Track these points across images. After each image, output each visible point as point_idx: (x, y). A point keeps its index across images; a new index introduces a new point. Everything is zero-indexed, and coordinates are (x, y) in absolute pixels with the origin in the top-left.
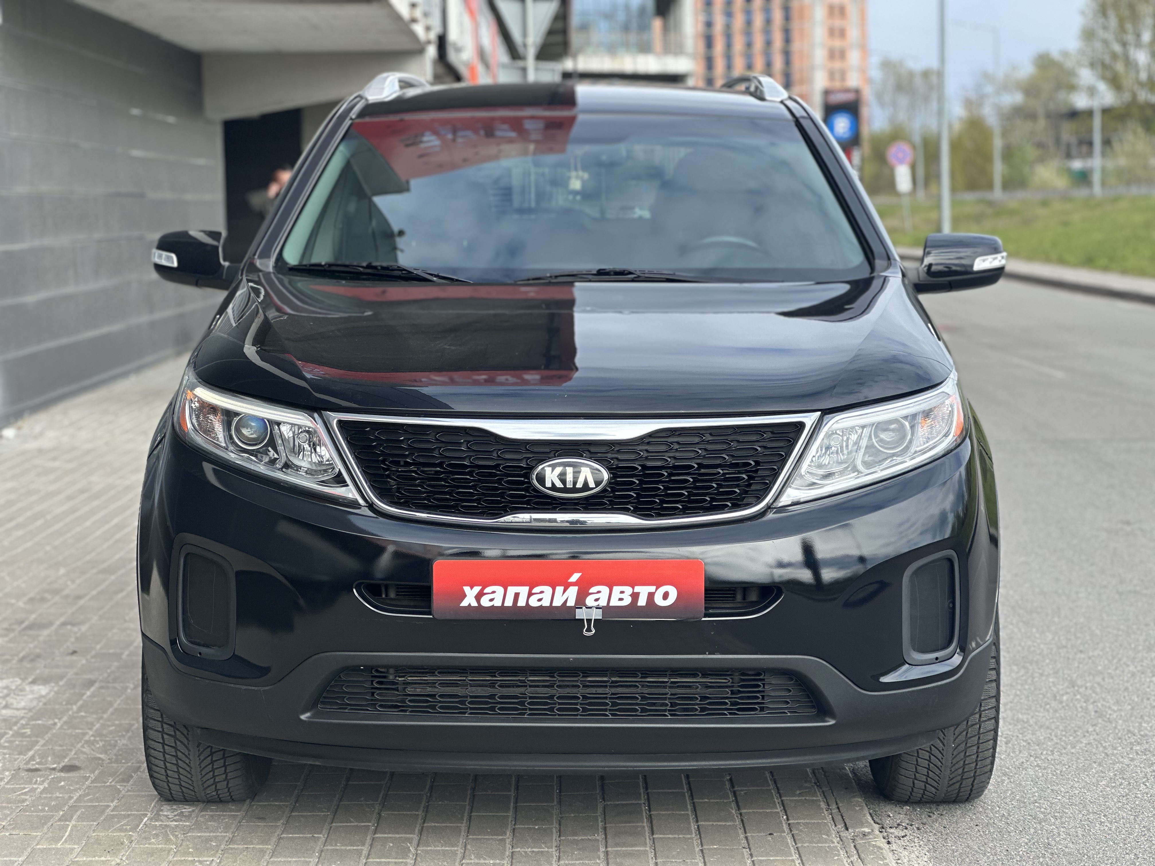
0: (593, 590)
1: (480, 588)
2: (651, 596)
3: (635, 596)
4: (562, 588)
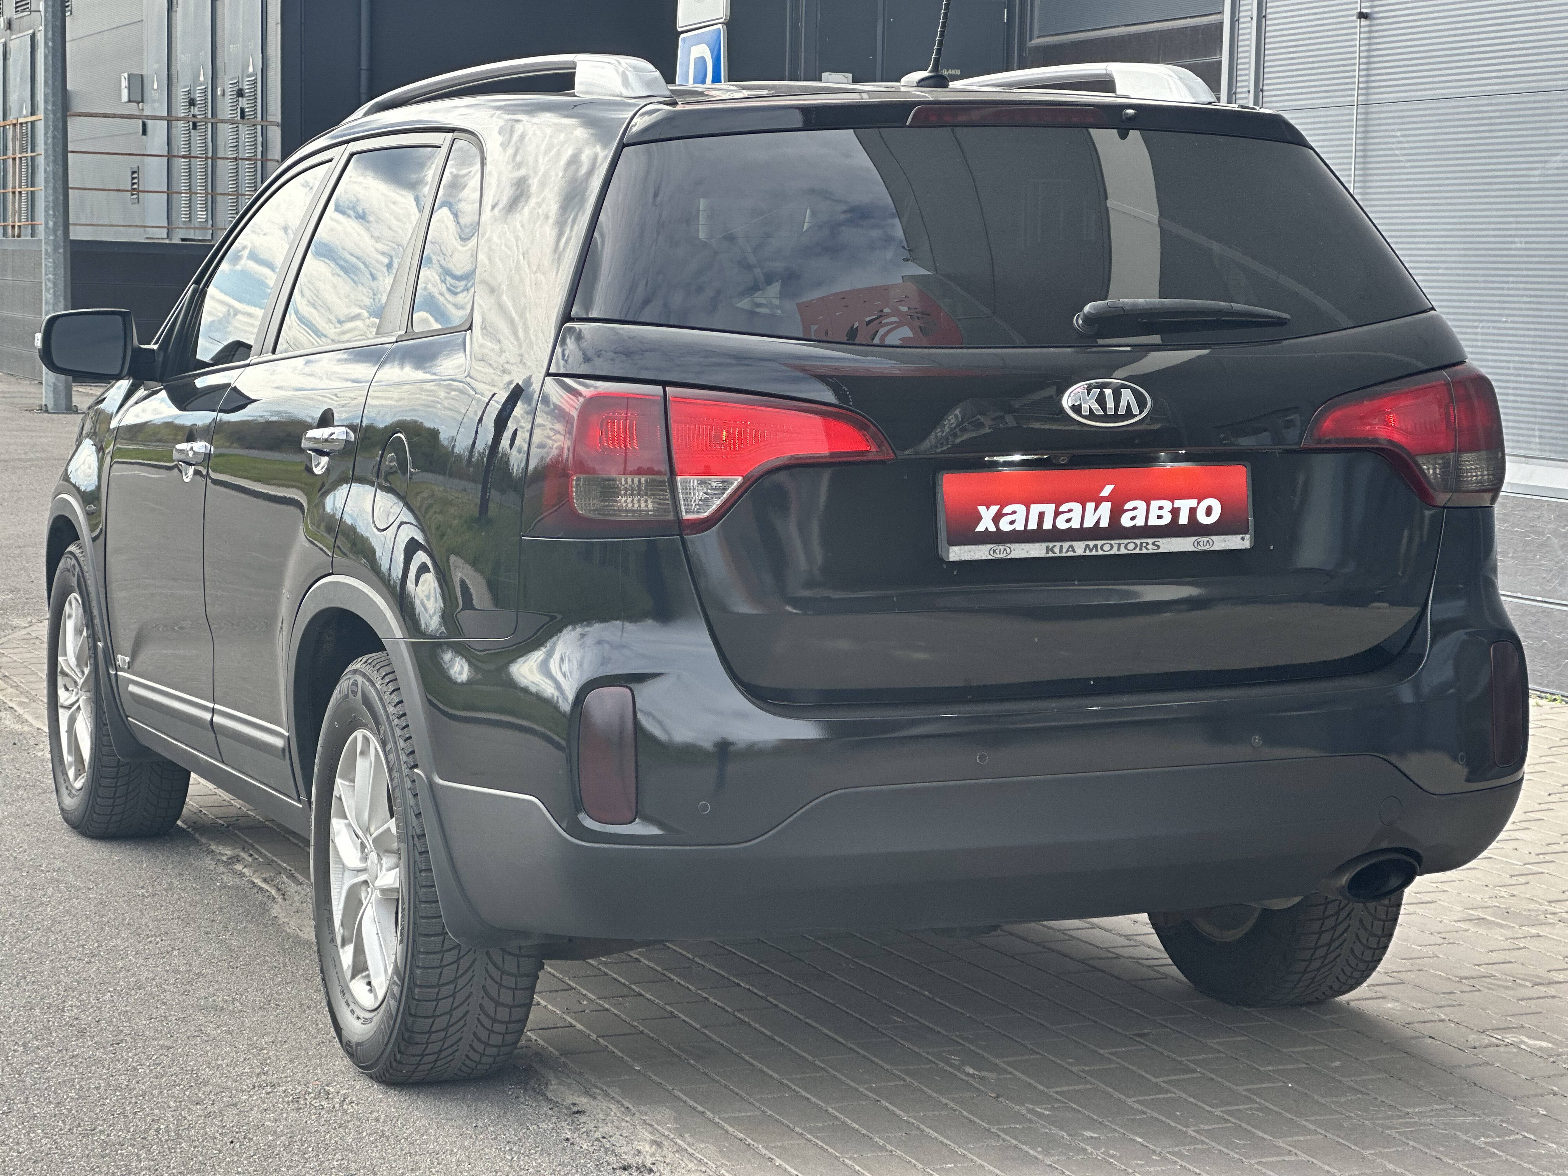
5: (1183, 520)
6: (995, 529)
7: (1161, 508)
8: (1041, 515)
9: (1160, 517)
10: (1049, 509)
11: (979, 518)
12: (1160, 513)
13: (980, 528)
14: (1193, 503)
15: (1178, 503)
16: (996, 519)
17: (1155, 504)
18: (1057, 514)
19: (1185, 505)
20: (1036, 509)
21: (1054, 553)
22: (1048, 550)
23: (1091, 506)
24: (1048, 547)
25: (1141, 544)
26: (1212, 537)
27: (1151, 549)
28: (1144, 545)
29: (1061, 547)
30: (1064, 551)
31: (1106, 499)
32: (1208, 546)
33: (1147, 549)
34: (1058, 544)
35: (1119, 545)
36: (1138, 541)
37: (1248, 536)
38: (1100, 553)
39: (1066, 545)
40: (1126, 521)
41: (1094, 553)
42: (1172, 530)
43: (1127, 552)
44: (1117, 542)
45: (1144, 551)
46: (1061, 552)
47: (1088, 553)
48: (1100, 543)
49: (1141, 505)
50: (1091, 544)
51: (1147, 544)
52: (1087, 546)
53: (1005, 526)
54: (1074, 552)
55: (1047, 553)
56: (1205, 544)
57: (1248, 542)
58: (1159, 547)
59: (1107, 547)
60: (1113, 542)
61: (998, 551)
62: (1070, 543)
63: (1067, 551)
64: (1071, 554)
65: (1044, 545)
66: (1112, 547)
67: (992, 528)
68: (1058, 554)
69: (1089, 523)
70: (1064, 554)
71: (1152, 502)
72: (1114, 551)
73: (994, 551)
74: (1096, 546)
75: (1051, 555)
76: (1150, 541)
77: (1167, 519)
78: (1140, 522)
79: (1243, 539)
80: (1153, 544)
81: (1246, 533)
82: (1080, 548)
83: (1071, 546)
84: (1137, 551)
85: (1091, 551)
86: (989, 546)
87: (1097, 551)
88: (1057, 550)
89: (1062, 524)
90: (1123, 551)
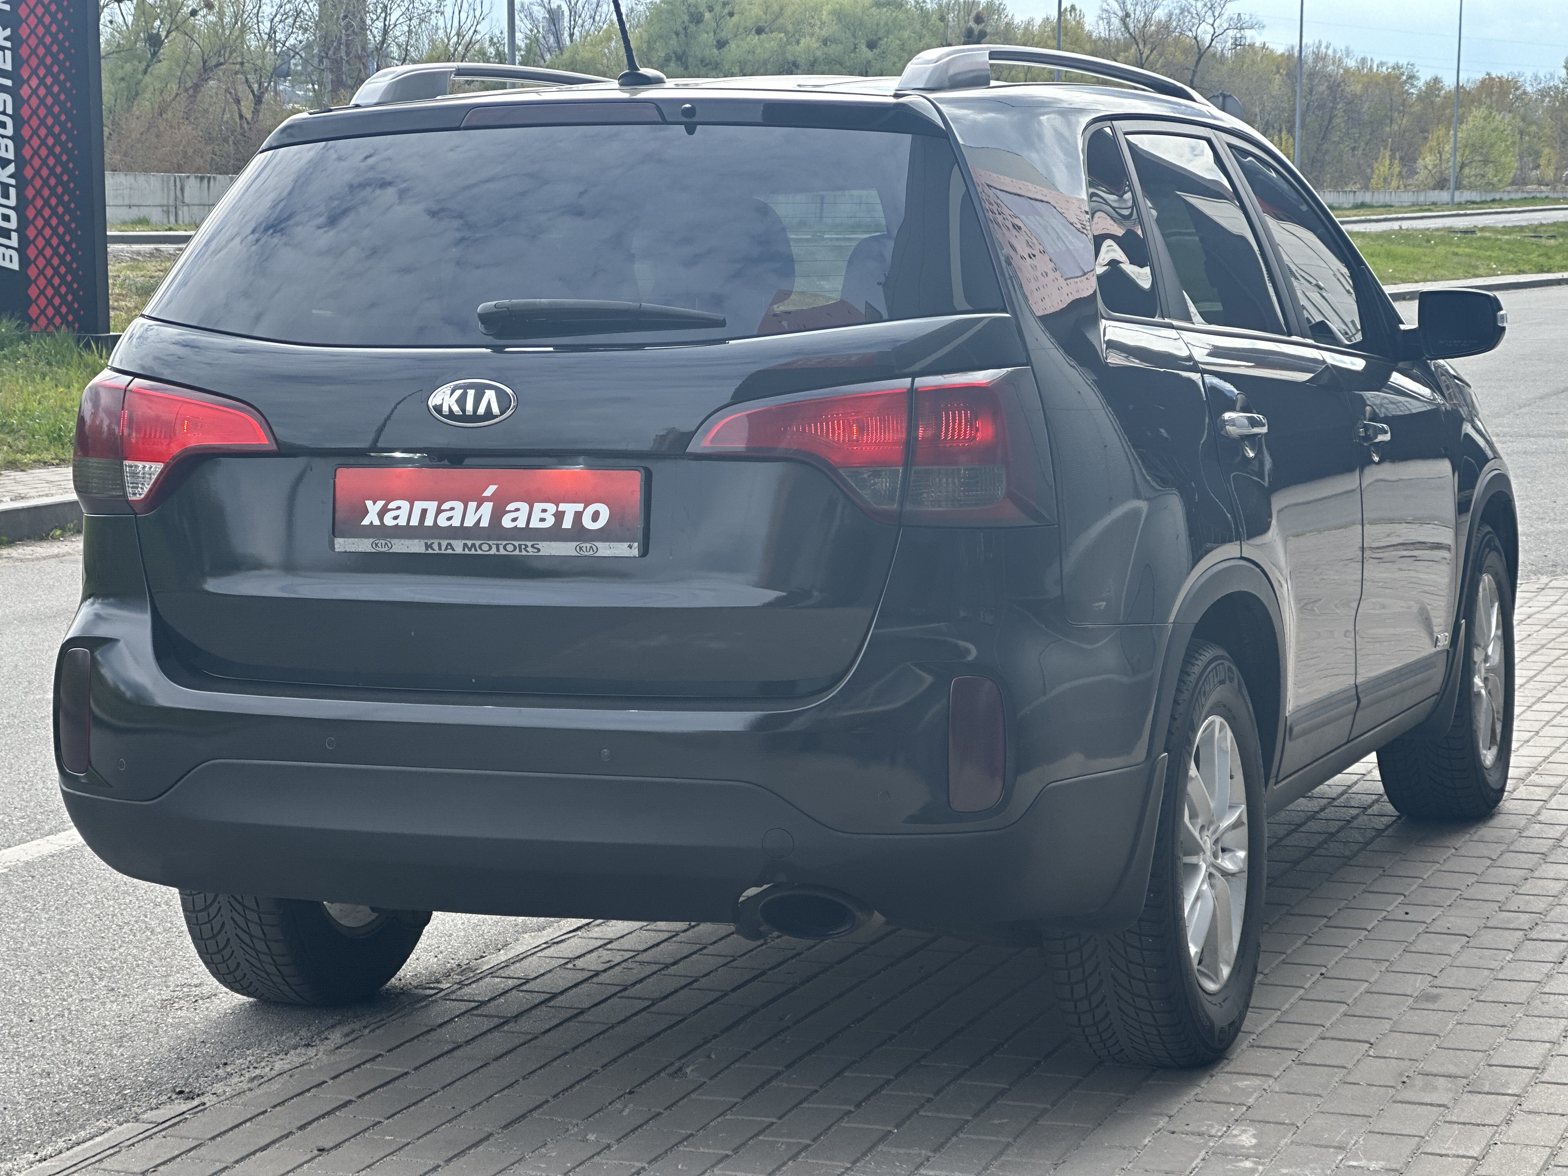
5: (567, 524)
6: (379, 524)
7: (544, 511)
8: (424, 512)
9: (542, 520)
10: (432, 506)
11: (366, 512)
12: (543, 515)
13: (366, 522)
14: (579, 507)
15: (562, 507)
16: (381, 514)
17: (538, 506)
18: (439, 511)
19: (570, 509)
20: (419, 505)
21: (433, 550)
22: (428, 546)
23: (472, 505)
24: (426, 544)
25: (520, 546)
26: (596, 544)
27: (531, 551)
28: (523, 547)
29: (440, 545)
30: (443, 548)
31: (488, 499)
32: (591, 552)
33: (528, 552)
34: (436, 542)
35: (498, 546)
36: (516, 543)
37: (636, 544)
38: (479, 552)
39: (444, 543)
40: (507, 522)
41: (473, 552)
42: (556, 533)
43: (506, 553)
44: (495, 542)
45: (524, 553)
46: (440, 549)
47: (467, 552)
48: (477, 543)
49: (524, 507)
50: (469, 543)
51: (526, 546)
52: (465, 545)
53: (389, 521)
54: (454, 550)
55: (427, 549)
56: (587, 549)
57: (637, 550)
58: (539, 550)
59: (485, 547)
60: (491, 543)
61: (379, 545)
62: (448, 541)
63: (446, 550)
64: (450, 551)
65: (423, 542)
66: (490, 548)
67: (377, 522)
68: (437, 551)
69: (469, 522)
70: (443, 552)
71: (536, 504)
72: (493, 551)
73: (376, 545)
74: (473, 545)
75: (430, 551)
76: (529, 544)
77: (550, 522)
78: (521, 524)
79: (630, 546)
80: (533, 546)
81: (634, 542)
82: (458, 547)
83: (449, 544)
84: (517, 552)
85: (470, 550)
86: (371, 540)
87: (476, 550)
88: (436, 546)
89: (442, 522)
90: (502, 552)
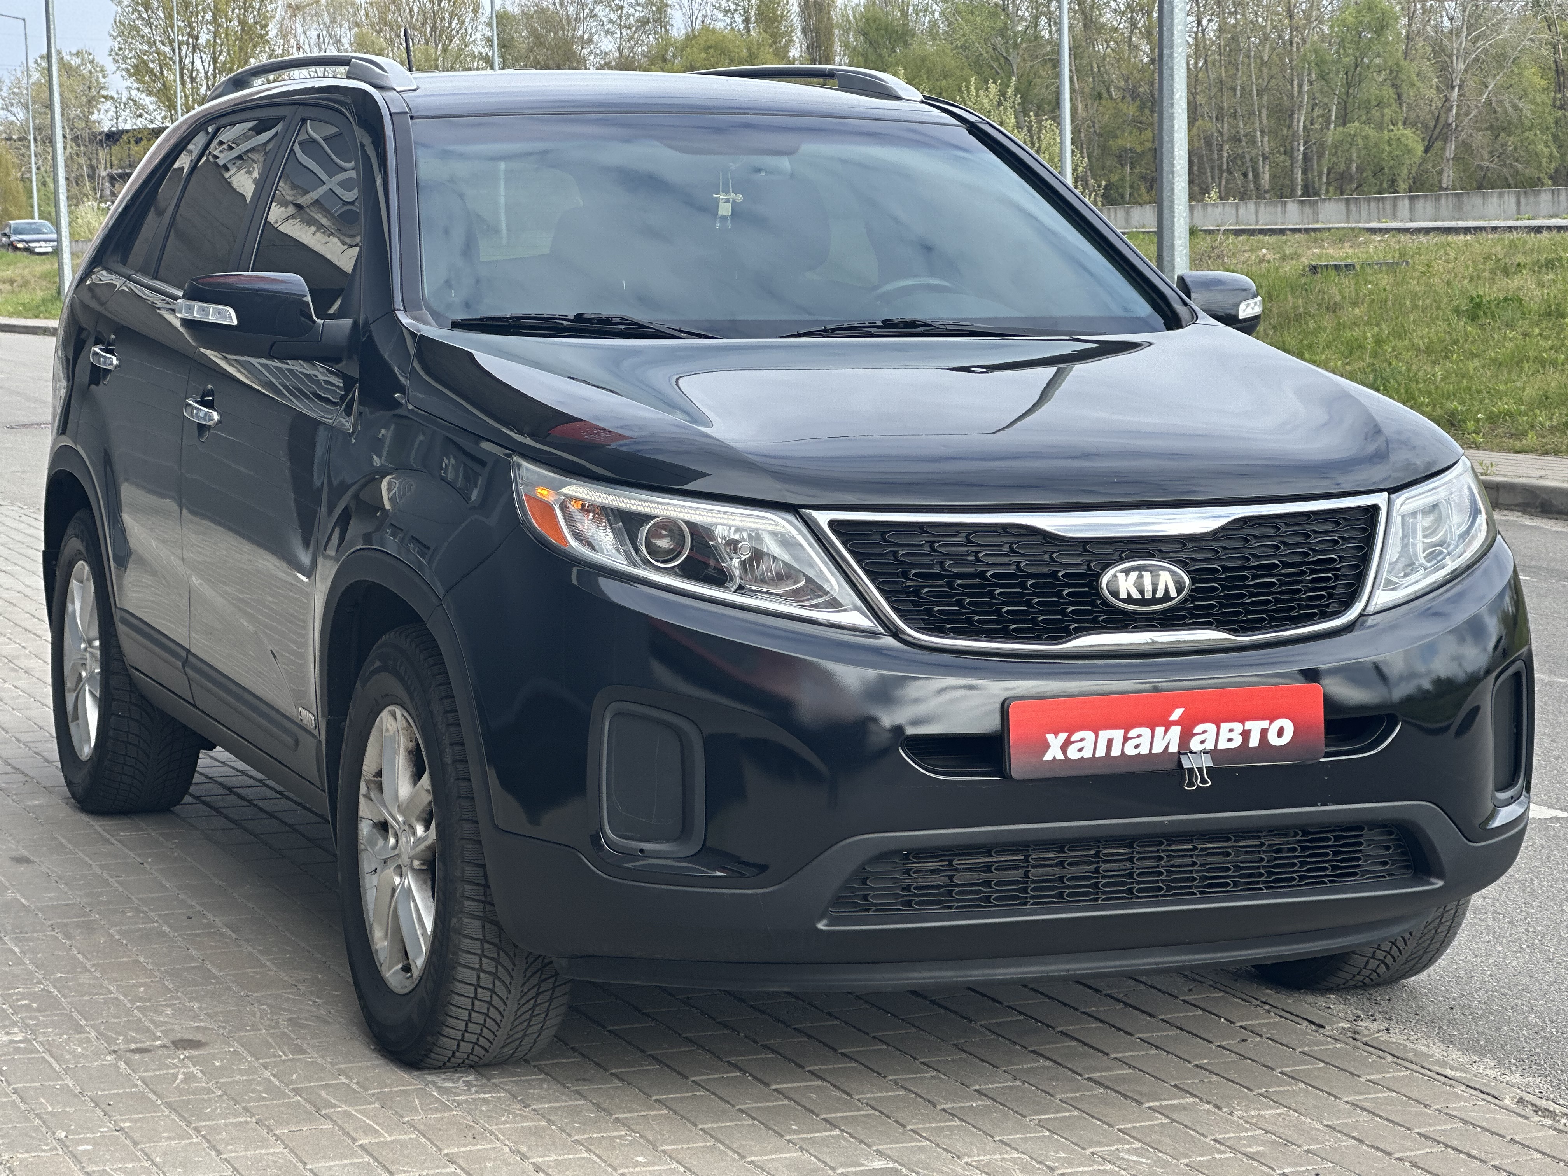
0: (1198, 729)
1: (1066, 735)
2: (1264, 733)
3: (1246, 734)
4: (1162, 729)
